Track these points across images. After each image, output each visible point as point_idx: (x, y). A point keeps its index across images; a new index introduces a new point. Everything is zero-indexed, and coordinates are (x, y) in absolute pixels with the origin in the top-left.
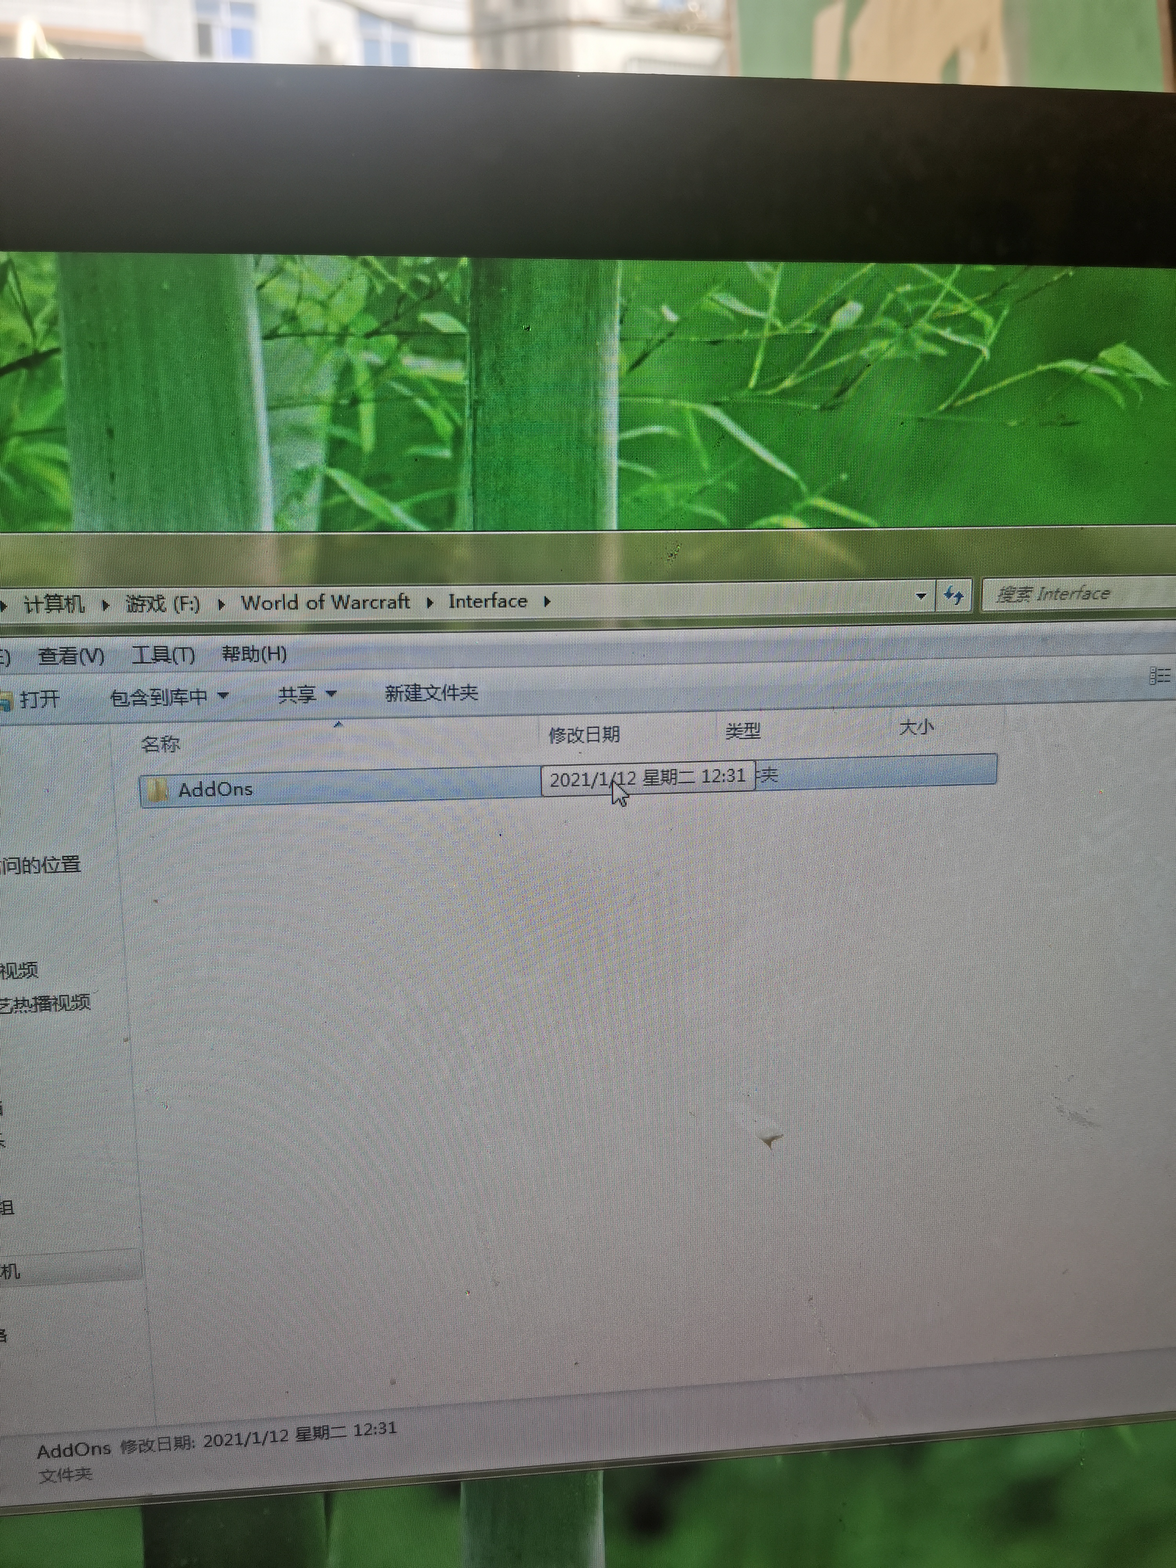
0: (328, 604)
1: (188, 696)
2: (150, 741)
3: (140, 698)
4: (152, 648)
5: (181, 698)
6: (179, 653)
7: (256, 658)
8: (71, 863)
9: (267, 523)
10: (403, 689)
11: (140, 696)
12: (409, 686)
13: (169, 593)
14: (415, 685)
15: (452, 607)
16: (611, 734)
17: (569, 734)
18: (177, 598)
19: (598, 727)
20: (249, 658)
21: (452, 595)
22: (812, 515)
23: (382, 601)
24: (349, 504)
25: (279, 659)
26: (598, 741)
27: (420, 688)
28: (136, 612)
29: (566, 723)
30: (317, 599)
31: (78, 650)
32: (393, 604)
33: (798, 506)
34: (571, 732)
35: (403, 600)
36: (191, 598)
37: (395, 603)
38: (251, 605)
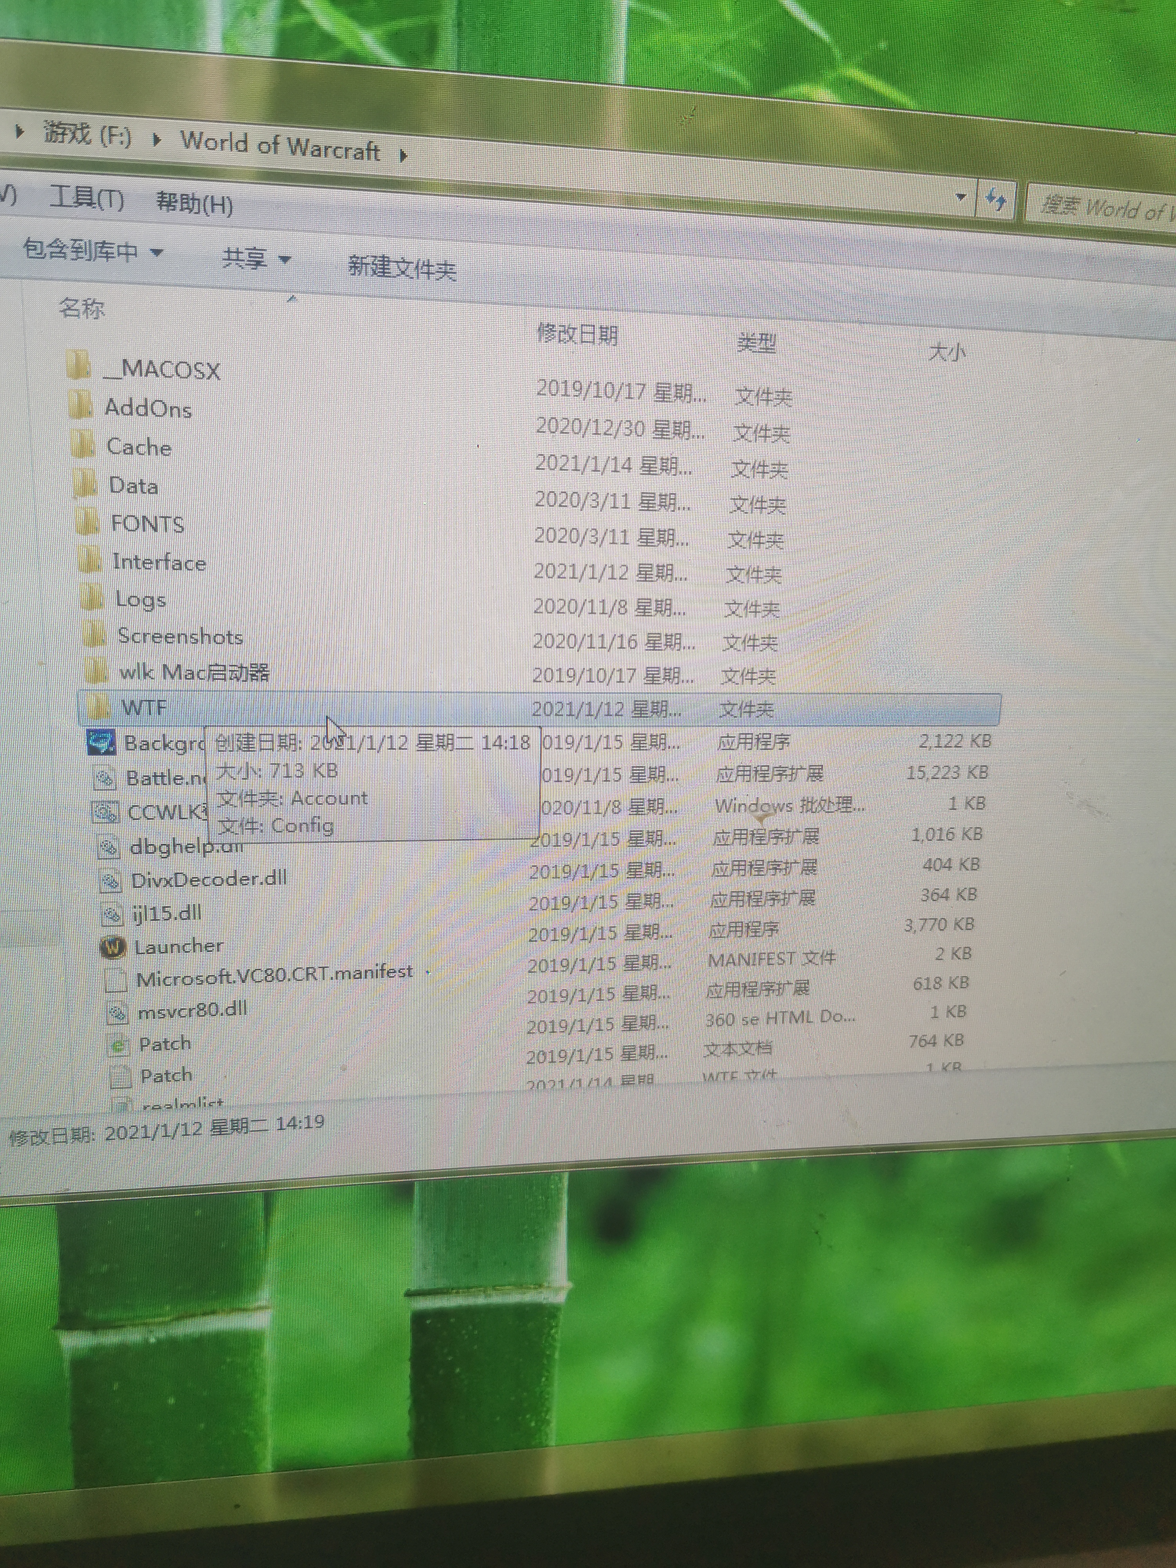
0: (283, 146)
1: (115, 250)
2: (70, 303)
3: (58, 250)
4: (73, 189)
5: (107, 253)
6: (105, 197)
7: (196, 210)
9: (213, 42)
10: (369, 260)
11: (58, 247)
12: (375, 257)
13: (96, 122)
14: (383, 257)
16: (608, 335)
17: (560, 332)
18: (105, 127)
19: (594, 326)
20: (188, 209)
22: (845, 86)
23: (347, 150)
24: (312, 25)
26: (593, 343)
27: (388, 261)
28: (54, 142)
29: (558, 317)
30: (271, 140)
32: (359, 154)
33: (831, 75)
34: (562, 329)
35: (372, 150)
36: (121, 130)
37: (362, 153)
38: (192, 143)
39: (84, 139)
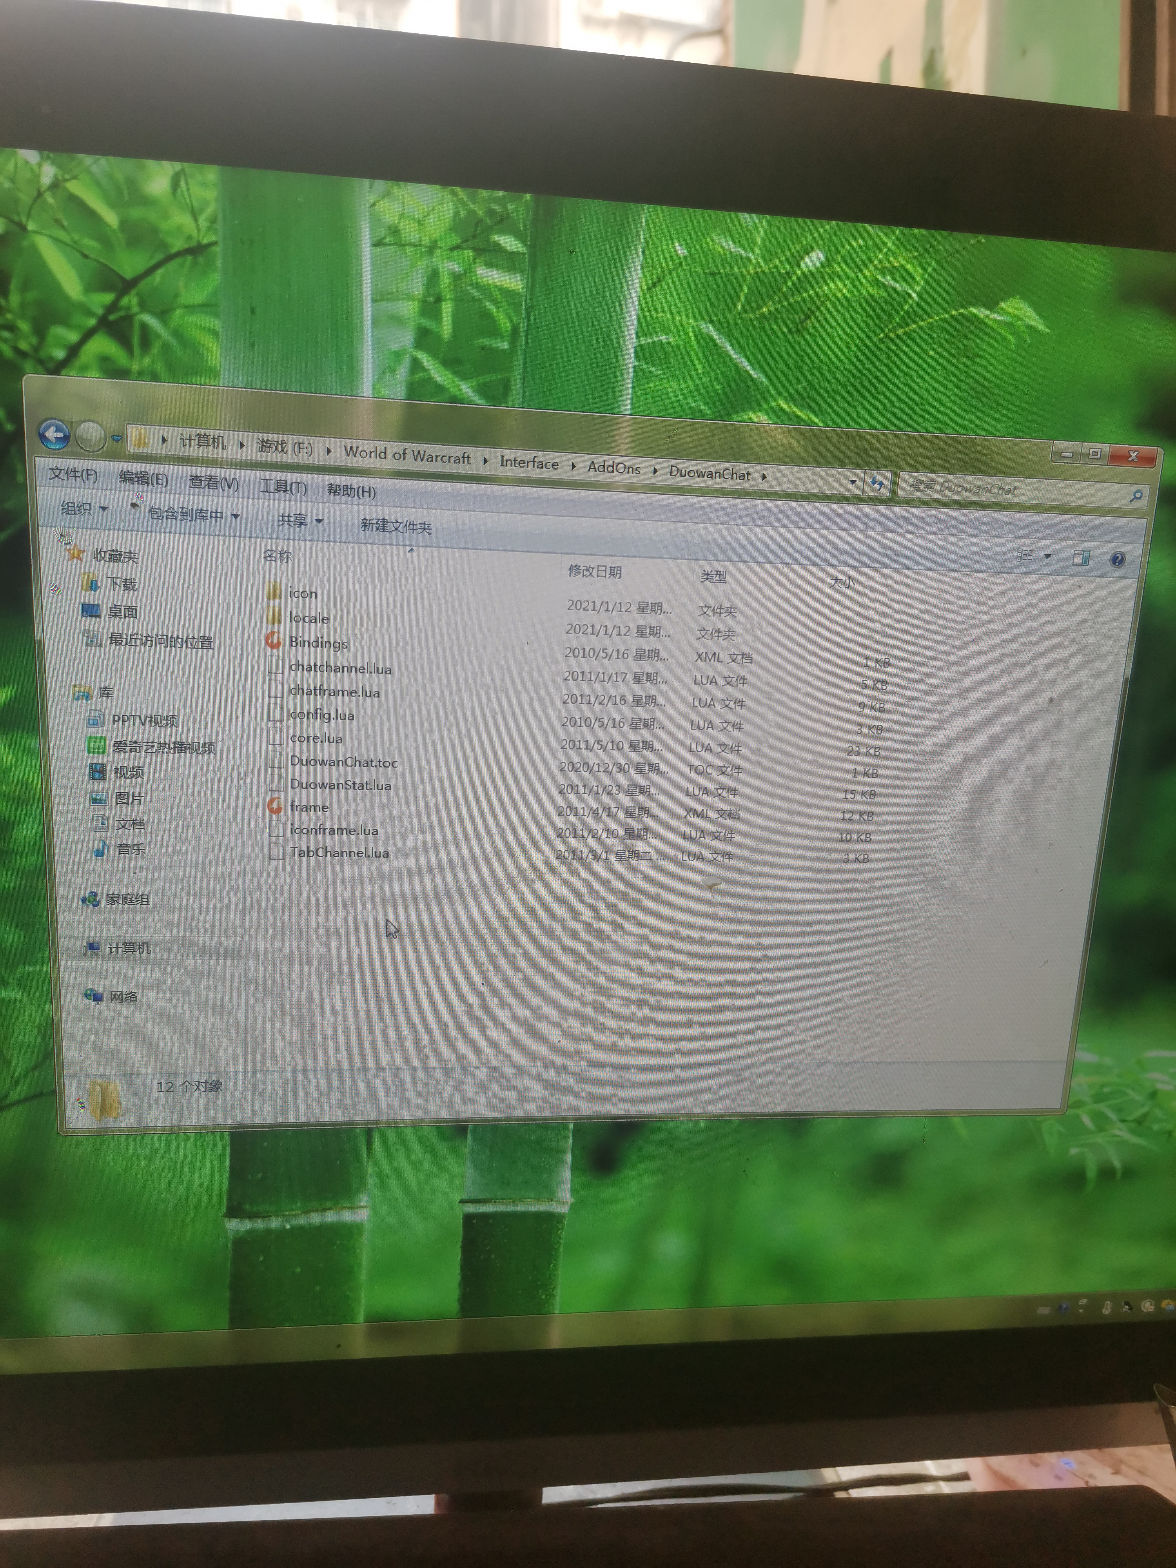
0: (409, 456)
2: (270, 553)
4: (275, 481)
6: (295, 486)
7: (352, 495)
8: (206, 642)
9: (366, 390)
13: (291, 439)
15: (502, 465)
16: (615, 572)
17: (584, 570)
18: (296, 443)
19: (606, 566)
20: (347, 494)
21: (503, 456)
22: (777, 413)
23: (450, 457)
24: (430, 380)
25: (370, 497)
26: (605, 577)
28: (264, 452)
29: (582, 561)
30: (401, 452)
31: (219, 479)
32: (458, 460)
33: (766, 407)
34: (585, 568)
35: (466, 458)
36: (307, 445)
37: (459, 459)
38: (351, 453)
39: (283, 450)
